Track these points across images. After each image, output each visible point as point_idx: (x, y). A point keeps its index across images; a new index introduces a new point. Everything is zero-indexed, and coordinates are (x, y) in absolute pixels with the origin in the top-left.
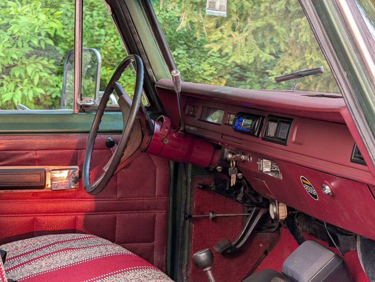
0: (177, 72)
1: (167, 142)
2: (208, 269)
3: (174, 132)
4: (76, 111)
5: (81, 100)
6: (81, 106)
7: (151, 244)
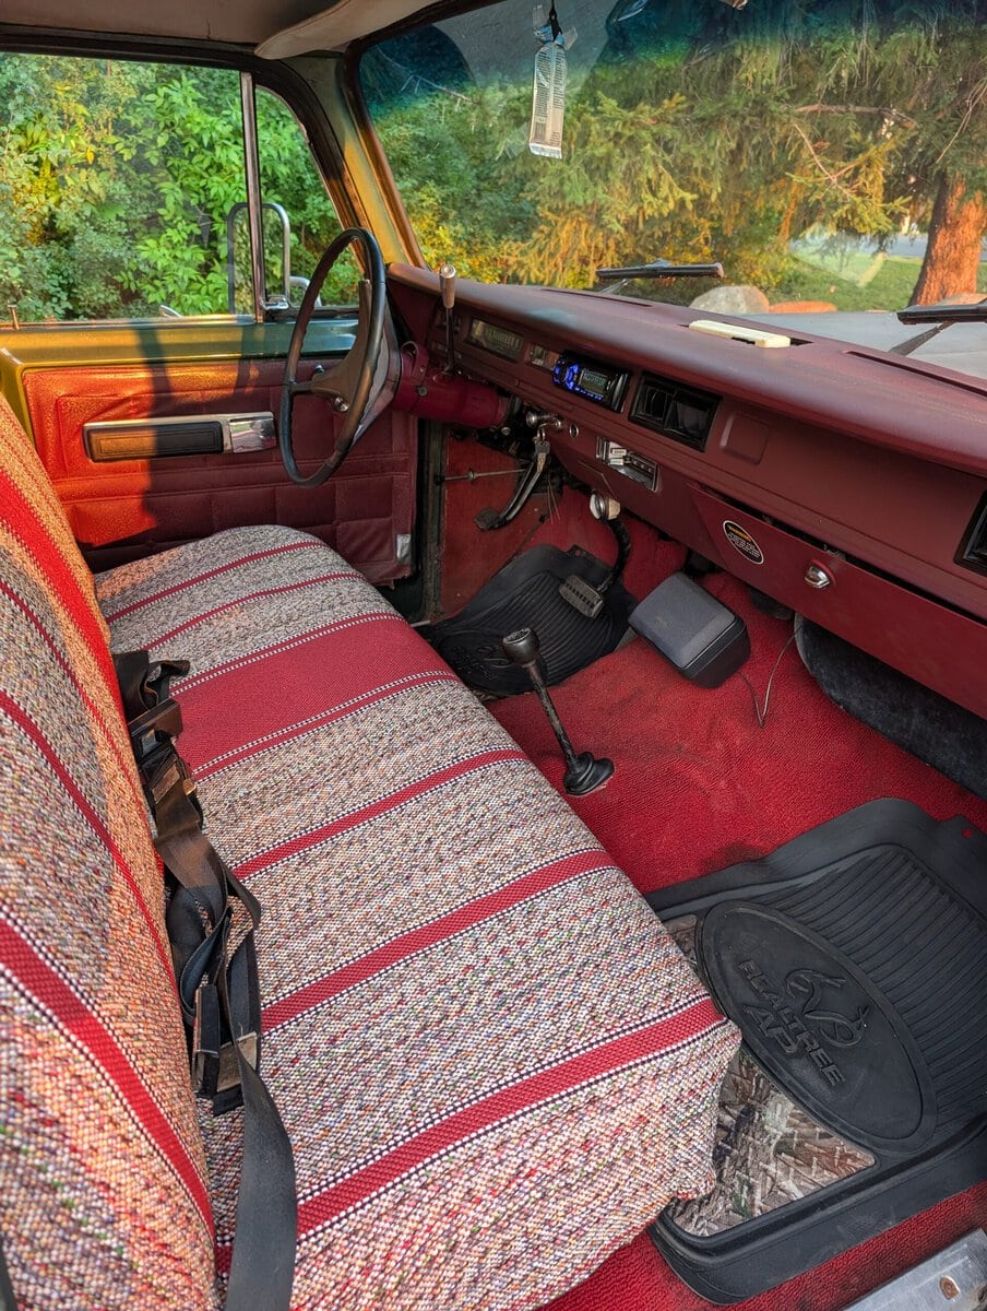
0: (450, 271)
1: (423, 392)
2: (530, 664)
3: (435, 373)
4: (260, 319)
5: (267, 300)
6: (267, 312)
7: (388, 519)
